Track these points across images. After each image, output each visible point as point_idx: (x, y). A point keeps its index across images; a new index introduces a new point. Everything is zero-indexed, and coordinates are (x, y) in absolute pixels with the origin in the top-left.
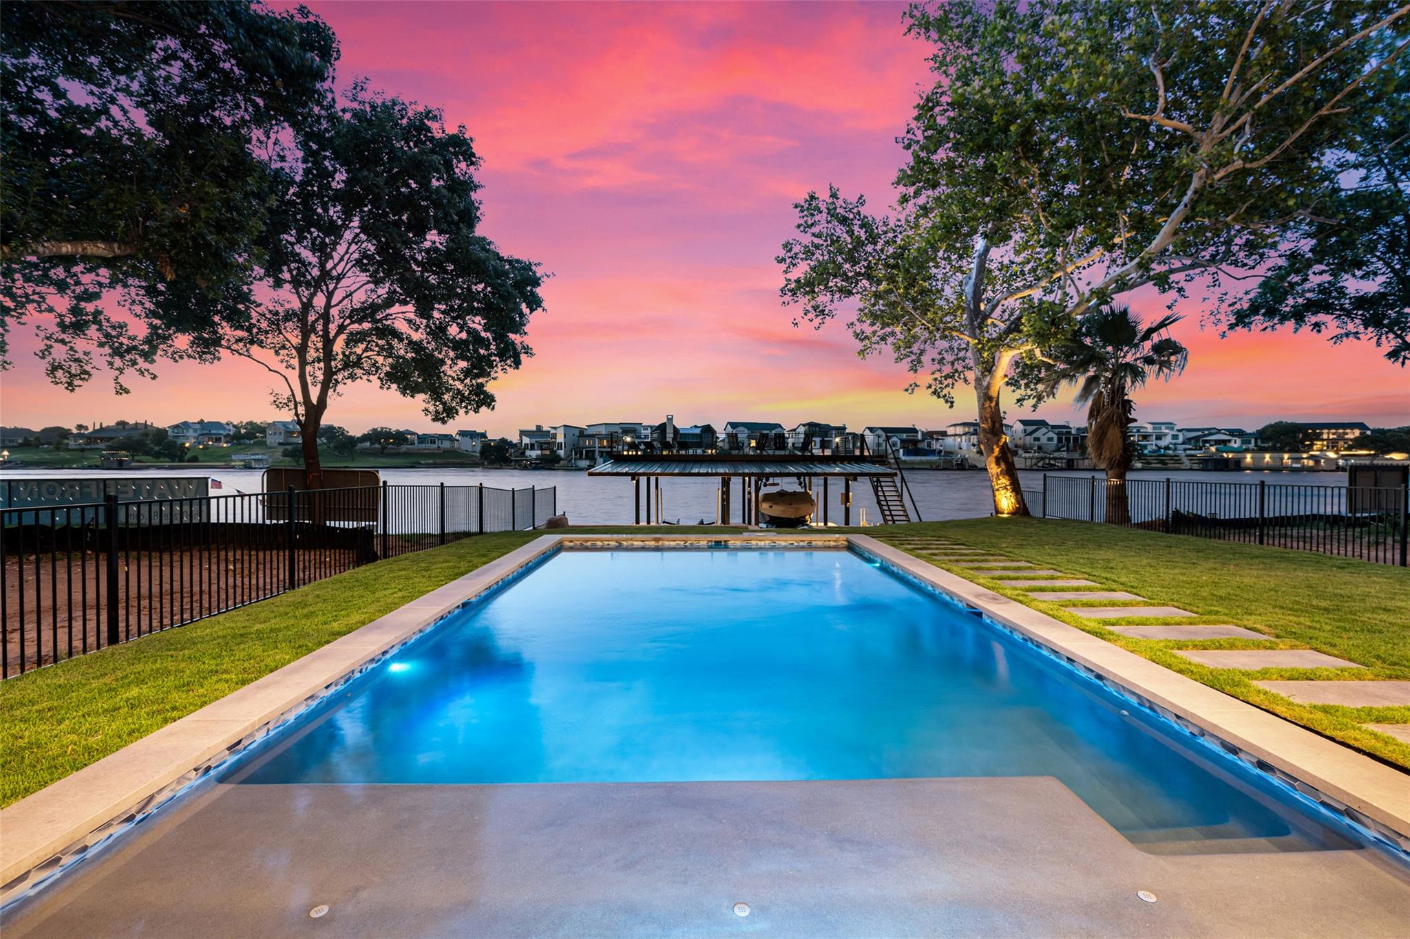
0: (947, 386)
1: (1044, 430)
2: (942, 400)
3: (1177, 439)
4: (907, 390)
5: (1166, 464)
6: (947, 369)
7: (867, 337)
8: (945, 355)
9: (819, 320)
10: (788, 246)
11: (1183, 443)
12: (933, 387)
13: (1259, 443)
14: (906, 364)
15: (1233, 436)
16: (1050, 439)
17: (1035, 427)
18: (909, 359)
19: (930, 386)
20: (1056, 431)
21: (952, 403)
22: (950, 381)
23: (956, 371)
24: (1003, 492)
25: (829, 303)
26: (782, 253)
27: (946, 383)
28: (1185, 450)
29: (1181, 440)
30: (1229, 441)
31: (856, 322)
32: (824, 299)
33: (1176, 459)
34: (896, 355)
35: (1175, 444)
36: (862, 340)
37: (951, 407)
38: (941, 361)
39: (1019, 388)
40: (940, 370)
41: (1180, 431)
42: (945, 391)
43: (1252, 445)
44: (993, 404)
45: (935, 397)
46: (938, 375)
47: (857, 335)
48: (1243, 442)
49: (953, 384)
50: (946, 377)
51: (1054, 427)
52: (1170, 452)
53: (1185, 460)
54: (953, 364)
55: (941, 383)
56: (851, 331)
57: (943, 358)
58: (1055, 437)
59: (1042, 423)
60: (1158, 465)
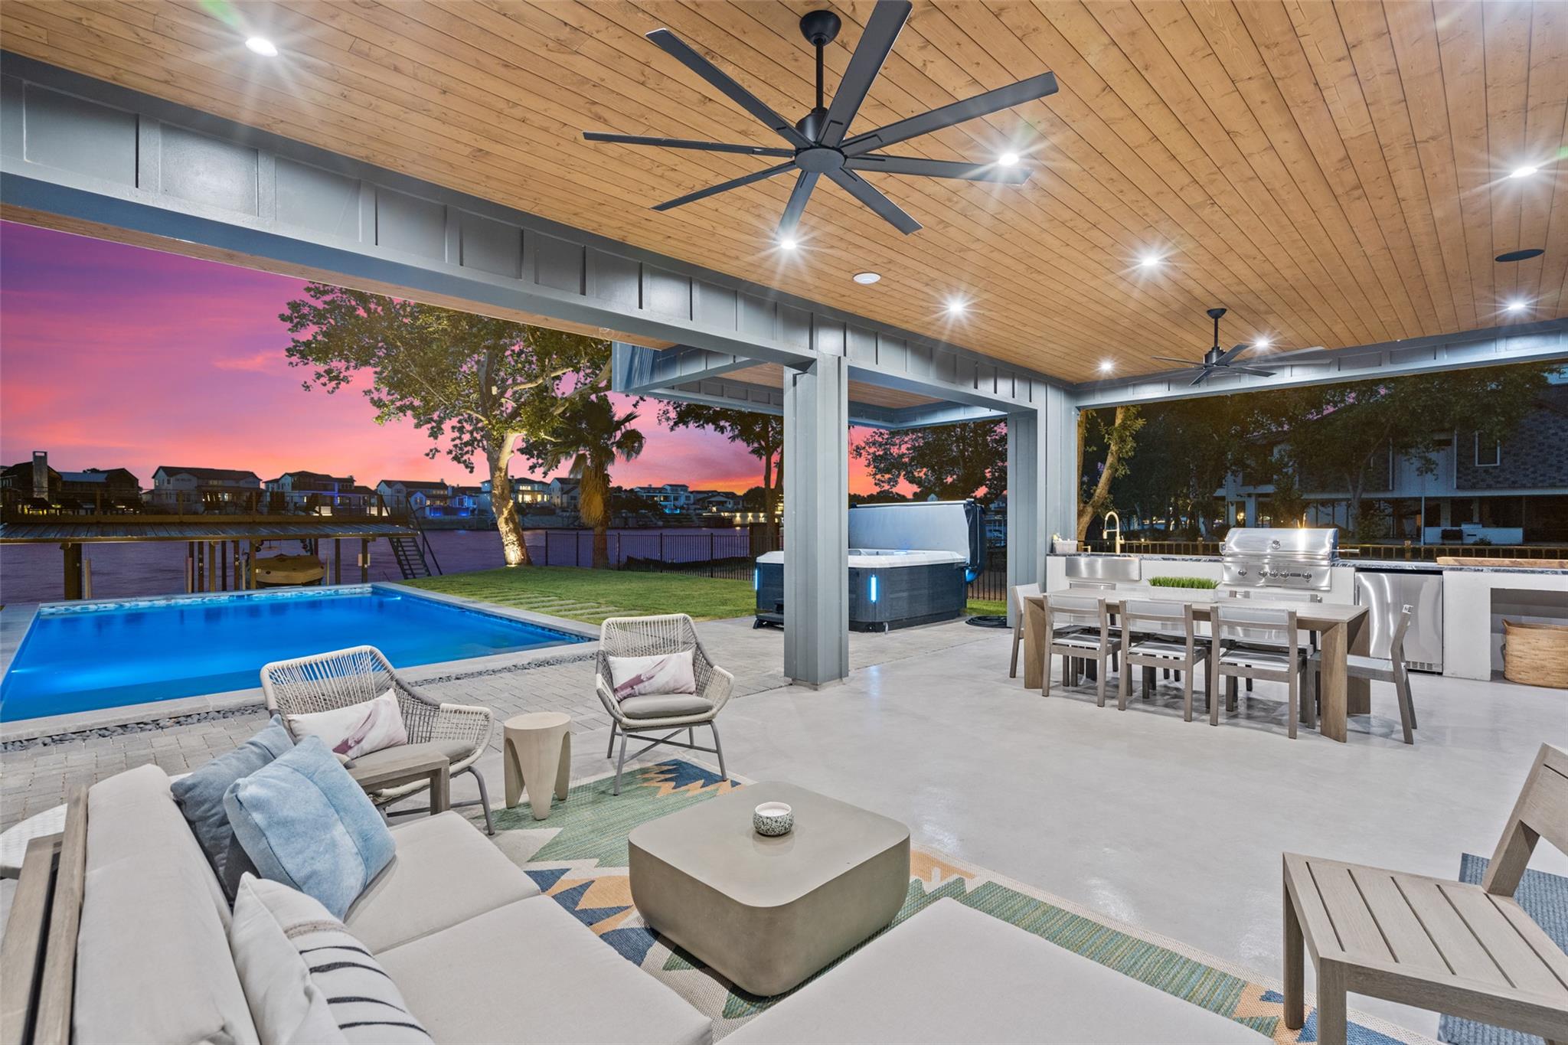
0: (467, 452)
2: (462, 465)
4: (427, 455)
5: (681, 522)
6: (466, 437)
7: (385, 405)
8: (465, 424)
9: (334, 383)
10: (295, 306)
11: (694, 504)
12: (454, 453)
13: (745, 504)
14: (425, 430)
15: (728, 498)
18: (429, 426)
19: (450, 452)
21: (472, 468)
22: (469, 448)
23: (475, 439)
24: (511, 546)
25: (343, 370)
26: (288, 312)
27: (466, 449)
28: (695, 509)
29: (692, 501)
30: (726, 502)
31: (373, 390)
32: (337, 364)
33: (687, 517)
34: (416, 421)
36: (379, 407)
37: (471, 472)
38: (461, 430)
39: (532, 457)
40: (460, 438)
41: (692, 492)
42: (466, 457)
43: (740, 506)
44: (503, 474)
45: (455, 462)
46: (458, 442)
47: (373, 401)
48: (735, 504)
49: (473, 451)
50: (466, 444)
52: (684, 511)
53: (695, 518)
54: (471, 433)
55: (461, 449)
56: (368, 398)
57: (463, 427)
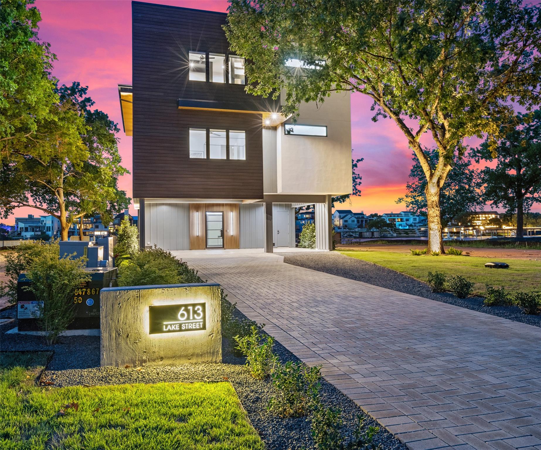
1: (349, 216)
3: (416, 220)
16: (353, 221)
17: (345, 214)
20: (357, 216)
35: (415, 223)
51: (355, 214)
58: (356, 220)
59: (349, 212)
60: (404, 235)
